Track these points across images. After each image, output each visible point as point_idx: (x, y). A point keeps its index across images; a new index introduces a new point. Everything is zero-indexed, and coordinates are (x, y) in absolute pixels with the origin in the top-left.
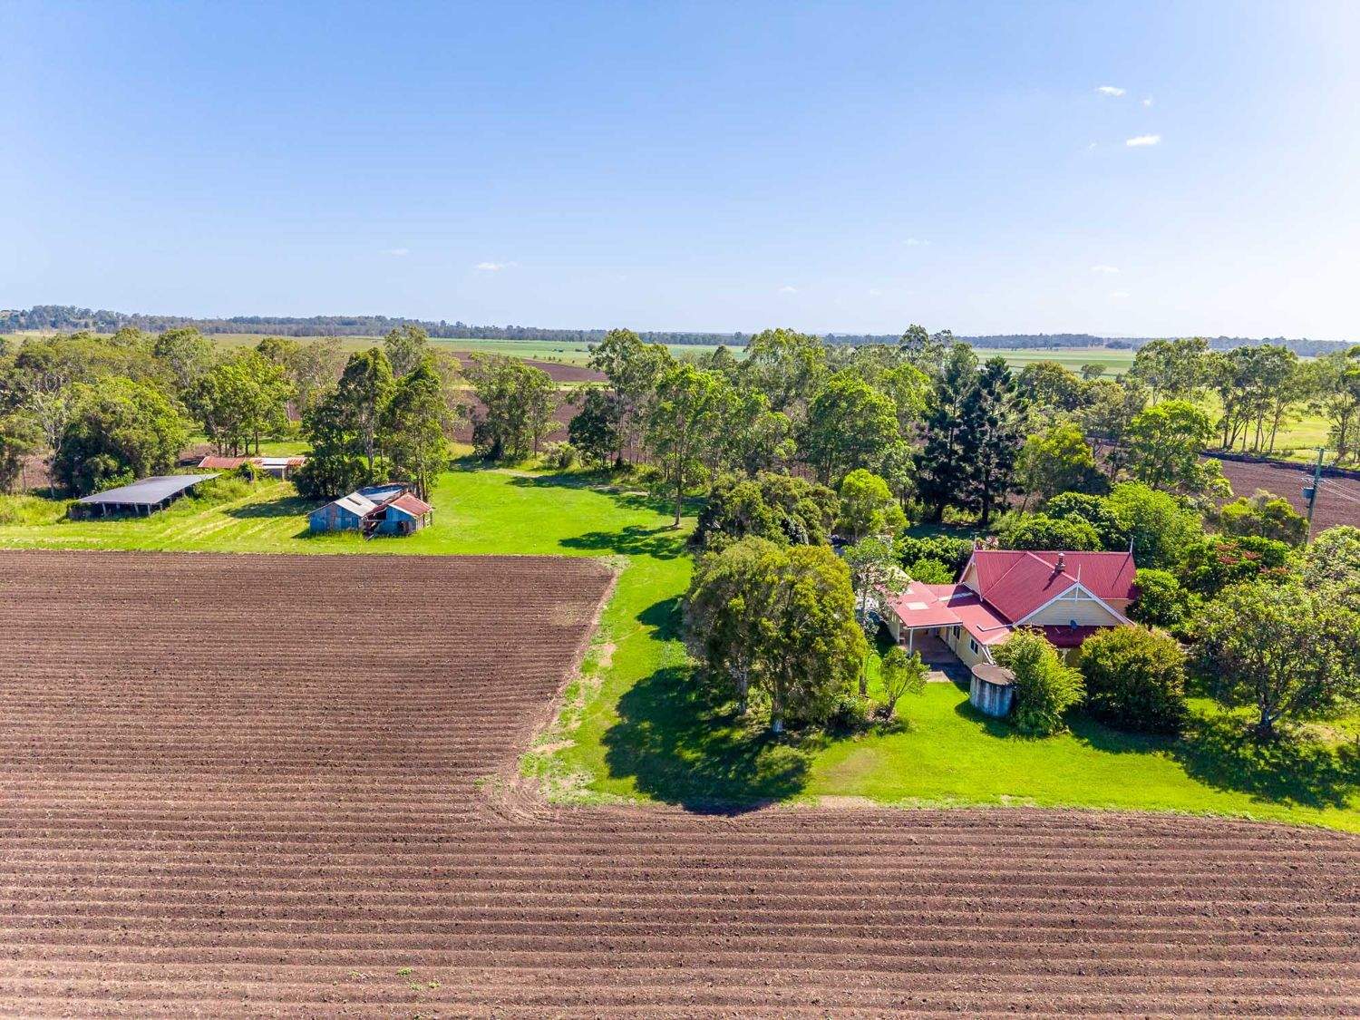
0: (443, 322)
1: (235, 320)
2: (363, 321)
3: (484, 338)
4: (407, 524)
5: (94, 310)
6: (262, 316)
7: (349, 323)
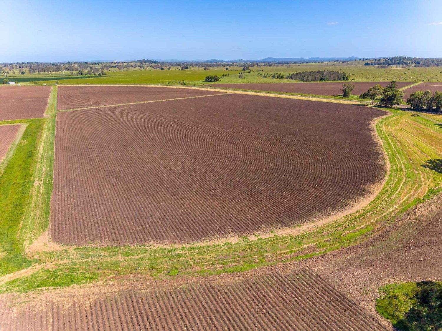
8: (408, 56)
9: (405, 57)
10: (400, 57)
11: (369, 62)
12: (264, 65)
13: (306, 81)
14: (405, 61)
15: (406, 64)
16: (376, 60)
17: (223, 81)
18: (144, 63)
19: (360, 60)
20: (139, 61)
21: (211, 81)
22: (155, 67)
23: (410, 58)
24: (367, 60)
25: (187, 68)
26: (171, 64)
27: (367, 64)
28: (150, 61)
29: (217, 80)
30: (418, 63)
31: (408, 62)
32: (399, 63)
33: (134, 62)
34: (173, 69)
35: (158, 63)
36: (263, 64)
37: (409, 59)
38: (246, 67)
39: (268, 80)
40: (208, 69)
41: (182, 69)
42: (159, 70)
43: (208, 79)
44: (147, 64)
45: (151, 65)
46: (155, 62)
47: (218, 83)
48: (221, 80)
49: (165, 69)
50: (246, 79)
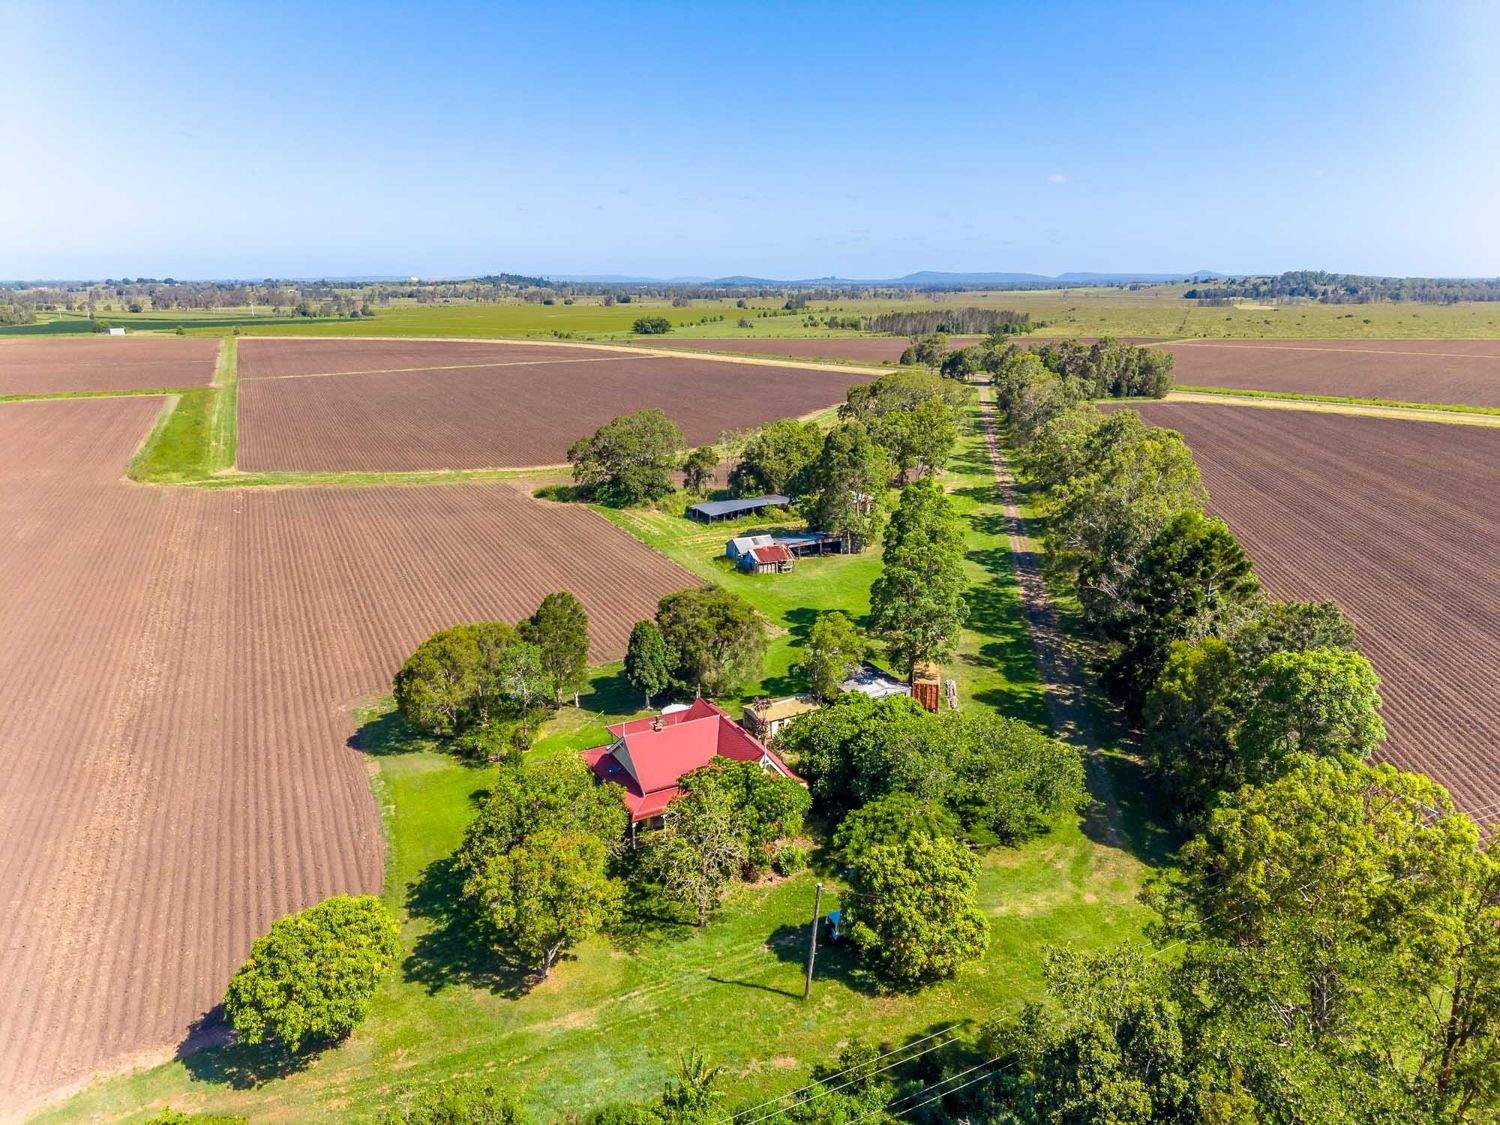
5: (1342, 276)
8: (1331, 271)
9: (1322, 274)
10: (1304, 275)
11: (1201, 288)
12: (875, 294)
14: (1315, 287)
15: (1314, 294)
16: (1233, 282)
17: (677, 333)
18: (502, 285)
19: (1188, 281)
20: (489, 279)
21: (646, 332)
22: (529, 298)
23: (1335, 276)
24: (1206, 282)
25: (626, 300)
26: (587, 289)
27: (1192, 295)
28: (525, 279)
29: (664, 331)
30: (1353, 290)
31: (1323, 288)
32: (1292, 293)
33: (474, 280)
34: (582, 302)
35: (547, 284)
37: (1333, 278)
38: (796, 301)
39: (809, 332)
40: (684, 305)
41: (608, 303)
42: (537, 305)
43: (640, 328)
44: (511, 287)
45: (523, 291)
46: (538, 282)
47: (663, 336)
48: (679, 330)
49: (559, 302)
50: (754, 329)
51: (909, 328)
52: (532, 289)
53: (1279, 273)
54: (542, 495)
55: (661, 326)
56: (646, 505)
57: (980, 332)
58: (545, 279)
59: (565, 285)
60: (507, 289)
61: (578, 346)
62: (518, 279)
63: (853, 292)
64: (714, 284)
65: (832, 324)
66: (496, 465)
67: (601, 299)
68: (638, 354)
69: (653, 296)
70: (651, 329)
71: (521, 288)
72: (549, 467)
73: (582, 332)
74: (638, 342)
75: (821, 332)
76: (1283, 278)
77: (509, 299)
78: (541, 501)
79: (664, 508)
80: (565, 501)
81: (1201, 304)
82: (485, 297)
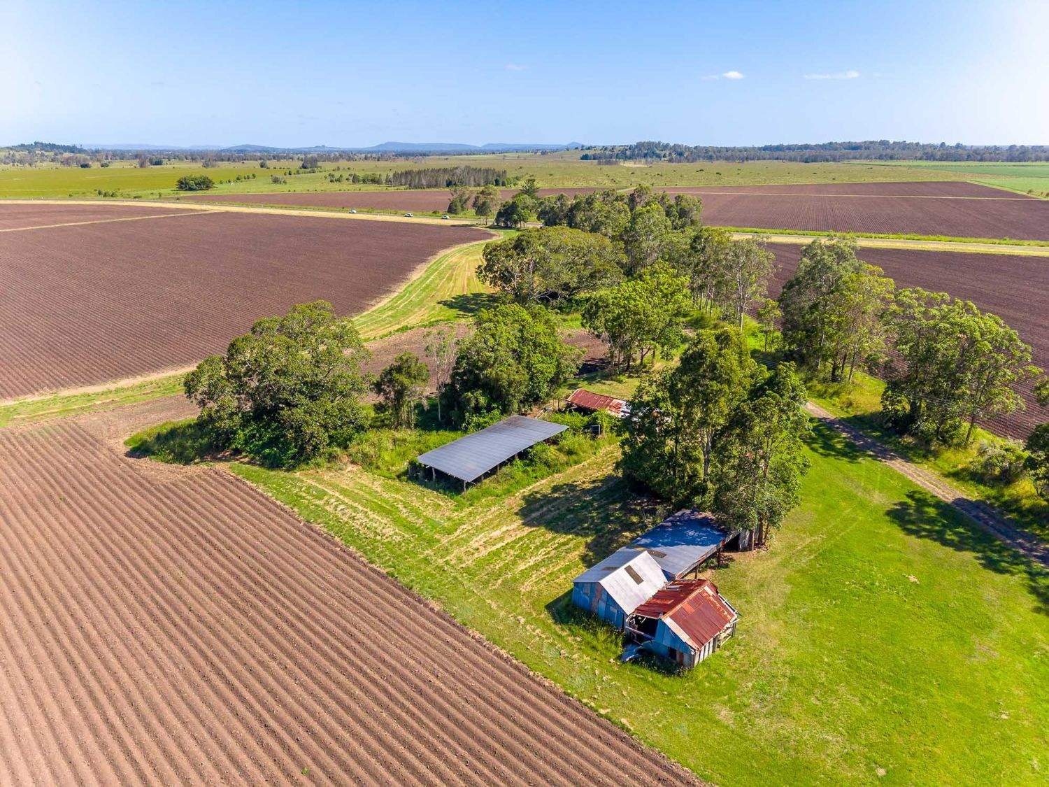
0: (943, 144)
1: (765, 148)
2: (868, 146)
3: (981, 160)
4: (682, 655)
5: (672, 144)
6: (786, 144)
7: (854, 147)
8: (664, 141)
9: (659, 143)
10: (650, 144)
11: (590, 153)
12: (366, 158)
13: (416, 187)
14: (658, 152)
15: (659, 156)
16: (606, 149)
17: (220, 190)
18: (37, 152)
19: (577, 148)
20: (23, 147)
21: (191, 189)
22: (66, 162)
23: (668, 145)
24: (589, 148)
25: (158, 163)
26: (120, 155)
27: (585, 157)
28: (58, 147)
29: (208, 188)
30: (681, 154)
31: (663, 153)
32: (645, 156)
33: (8, 148)
34: (116, 165)
35: (81, 151)
36: (363, 156)
37: (666, 147)
38: (309, 163)
39: (335, 187)
40: (213, 166)
41: (142, 165)
42: (75, 169)
43: (184, 185)
44: (46, 154)
45: (59, 157)
46: (72, 149)
47: (209, 193)
48: (220, 186)
49: (95, 165)
50: (288, 185)
51: (424, 182)
52: (67, 155)
53: (634, 144)
54: (141, 450)
55: (204, 184)
56: (332, 458)
57: (479, 185)
58: (79, 147)
59: (97, 151)
60: (42, 155)
61: (126, 204)
62: (53, 147)
63: (348, 155)
64: (229, 150)
65: (355, 180)
66: (58, 383)
67: (136, 163)
68: (192, 210)
69: (180, 159)
70: (195, 187)
71: (56, 154)
72: (139, 380)
73: (127, 191)
74: (184, 198)
75: (347, 187)
76: (636, 146)
77: (45, 164)
78: (147, 465)
79: (367, 462)
80: (188, 461)
81: (599, 163)
82: (21, 161)
